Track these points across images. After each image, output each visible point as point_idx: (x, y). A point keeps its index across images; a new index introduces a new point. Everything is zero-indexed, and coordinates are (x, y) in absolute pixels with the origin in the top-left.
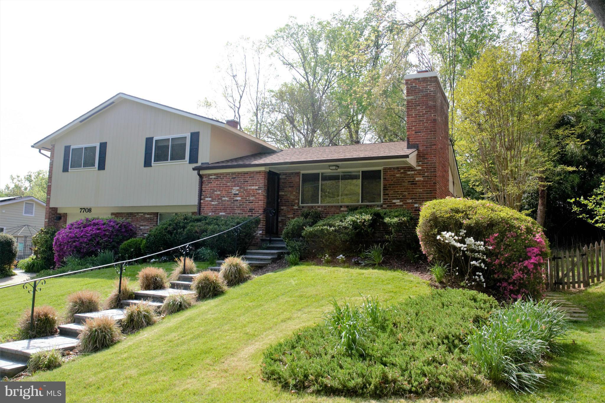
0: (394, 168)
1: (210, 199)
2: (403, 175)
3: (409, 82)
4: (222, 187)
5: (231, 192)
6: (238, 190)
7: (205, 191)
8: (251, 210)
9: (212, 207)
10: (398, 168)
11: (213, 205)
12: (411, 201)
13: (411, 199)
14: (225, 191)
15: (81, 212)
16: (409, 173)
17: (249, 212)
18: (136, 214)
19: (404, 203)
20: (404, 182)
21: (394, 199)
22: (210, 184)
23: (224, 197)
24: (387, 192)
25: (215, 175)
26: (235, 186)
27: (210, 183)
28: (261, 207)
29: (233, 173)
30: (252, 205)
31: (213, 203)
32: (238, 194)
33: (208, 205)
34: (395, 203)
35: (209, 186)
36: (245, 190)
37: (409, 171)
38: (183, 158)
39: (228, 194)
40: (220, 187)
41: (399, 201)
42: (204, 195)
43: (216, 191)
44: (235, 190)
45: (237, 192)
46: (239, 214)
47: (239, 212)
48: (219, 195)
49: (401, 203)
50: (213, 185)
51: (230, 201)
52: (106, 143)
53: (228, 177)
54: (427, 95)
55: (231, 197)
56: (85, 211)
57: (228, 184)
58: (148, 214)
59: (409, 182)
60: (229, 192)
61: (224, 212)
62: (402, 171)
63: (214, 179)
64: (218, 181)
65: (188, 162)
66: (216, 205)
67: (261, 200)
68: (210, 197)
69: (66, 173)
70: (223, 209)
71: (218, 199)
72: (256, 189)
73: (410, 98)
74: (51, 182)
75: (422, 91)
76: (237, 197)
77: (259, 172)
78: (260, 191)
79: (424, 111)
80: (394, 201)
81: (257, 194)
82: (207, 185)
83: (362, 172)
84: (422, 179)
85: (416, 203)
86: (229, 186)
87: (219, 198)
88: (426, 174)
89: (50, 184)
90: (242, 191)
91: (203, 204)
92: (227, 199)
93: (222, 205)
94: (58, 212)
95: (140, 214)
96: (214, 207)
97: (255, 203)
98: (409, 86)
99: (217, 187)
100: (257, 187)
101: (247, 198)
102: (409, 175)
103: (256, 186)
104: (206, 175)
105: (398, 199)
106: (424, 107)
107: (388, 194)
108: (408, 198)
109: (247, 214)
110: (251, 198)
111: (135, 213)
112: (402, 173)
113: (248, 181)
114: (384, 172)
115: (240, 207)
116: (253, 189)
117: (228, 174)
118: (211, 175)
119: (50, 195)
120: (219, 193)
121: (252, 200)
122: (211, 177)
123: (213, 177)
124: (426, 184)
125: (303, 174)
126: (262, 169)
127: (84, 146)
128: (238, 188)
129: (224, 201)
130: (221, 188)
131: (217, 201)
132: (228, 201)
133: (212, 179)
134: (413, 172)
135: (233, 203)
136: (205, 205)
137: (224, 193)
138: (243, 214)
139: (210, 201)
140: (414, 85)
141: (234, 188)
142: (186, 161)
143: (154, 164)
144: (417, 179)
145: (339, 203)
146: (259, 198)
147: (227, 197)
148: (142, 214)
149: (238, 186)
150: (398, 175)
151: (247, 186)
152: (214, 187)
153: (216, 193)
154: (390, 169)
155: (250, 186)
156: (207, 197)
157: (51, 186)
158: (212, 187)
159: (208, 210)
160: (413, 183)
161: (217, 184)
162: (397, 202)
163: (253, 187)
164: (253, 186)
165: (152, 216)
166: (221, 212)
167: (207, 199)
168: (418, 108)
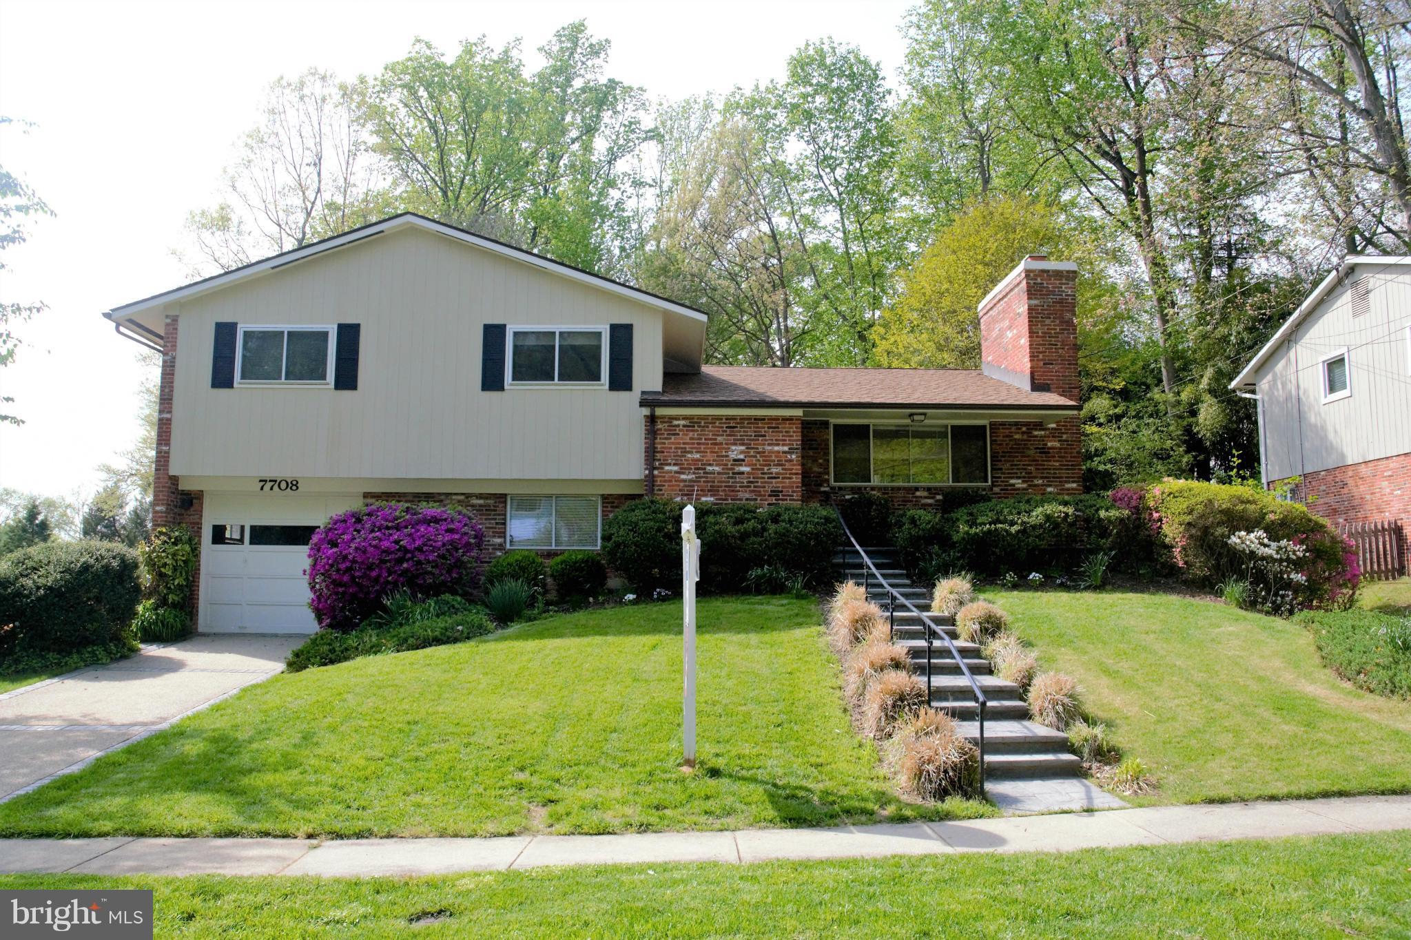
0: (1011, 424)
1: (676, 468)
2: (1025, 437)
3: (1032, 275)
4: (704, 444)
5: (727, 456)
6: (742, 452)
7: (663, 452)
8: (775, 493)
9: (682, 484)
10: (1016, 424)
11: (684, 481)
12: (1040, 482)
13: (1042, 478)
14: (712, 452)
15: (262, 489)
16: (1036, 433)
17: (770, 496)
18: (443, 497)
19: (1030, 486)
20: (1029, 449)
21: (1012, 478)
22: (673, 437)
23: (710, 465)
24: (1000, 465)
25: (685, 418)
26: (735, 444)
27: (674, 434)
28: (797, 487)
29: (729, 418)
30: (776, 483)
31: (683, 477)
32: (743, 460)
33: (671, 481)
34: (1013, 485)
35: (673, 440)
36: (758, 453)
37: (1036, 430)
38: (597, 377)
39: (720, 459)
40: (698, 444)
41: (1020, 481)
42: (660, 460)
43: (691, 452)
44: (736, 452)
45: (742, 457)
46: (747, 499)
47: (747, 496)
48: (698, 460)
49: (1025, 486)
50: (682, 439)
51: (726, 473)
52: (358, 325)
53: (717, 424)
54: (1061, 302)
55: (727, 465)
56: (276, 487)
57: (720, 439)
58: (480, 496)
59: (1036, 448)
60: (722, 456)
61: (711, 496)
62: (1024, 429)
63: (684, 426)
64: (693, 431)
65: (607, 386)
66: (691, 481)
67: (797, 474)
68: (675, 464)
69: (223, 393)
70: (709, 491)
71: (695, 469)
72: (784, 452)
73: (1034, 302)
74: (170, 412)
75: (1053, 293)
76: (741, 465)
77: (790, 419)
78: (794, 456)
79: (1058, 328)
80: (1012, 481)
81: (786, 461)
82: (666, 439)
83: (952, 427)
84: (1057, 444)
85: (1050, 486)
86: (721, 444)
87: (699, 467)
88: (1065, 437)
89: (166, 416)
90: (752, 454)
91: (659, 479)
92: (717, 469)
93: (708, 482)
94: (180, 488)
95: (454, 497)
96: (686, 486)
97: (783, 478)
98: (1032, 282)
99: (693, 444)
100: (786, 448)
101: (766, 468)
102: (1036, 436)
103: (783, 445)
104: (663, 417)
105: (1018, 478)
106: (1058, 322)
107: (1001, 469)
108: (1035, 477)
109: (766, 500)
110: (774, 470)
111: (440, 494)
112: (1023, 433)
113: (765, 436)
114: (991, 429)
115: (750, 487)
116: (778, 452)
117: (719, 418)
118: (677, 418)
119: (168, 444)
120: (697, 456)
121: (777, 473)
122: (676, 422)
123: (682, 422)
124: (1066, 453)
125: (836, 426)
126: (798, 412)
127: (286, 327)
128: (743, 448)
129: (710, 473)
130: (702, 447)
131: (694, 473)
132: (719, 473)
133: (678, 426)
134: (1043, 433)
135: (732, 478)
136: (665, 481)
137: (710, 457)
138: (756, 500)
139: (676, 472)
140: (1039, 280)
141: (733, 448)
142: (602, 385)
143: (511, 385)
144: (1049, 444)
145: (909, 482)
146: (792, 469)
147: (717, 465)
148: (462, 497)
149: (743, 444)
150: (1017, 436)
151: (764, 444)
152: (684, 443)
153: (689, 456)
154: (1003, 424)
155: (769, 445)
156: (670, 464)
157: (169, 420)
158: (679, 443)
159: (672, 490)
160: (1044, 451)
161: (691, 439)
162: (1018, 483)
163: (776, 448)
164: (778, 445)
165: (491, 502)
166: (706, 496)
167: (667, 468)
168: (1048, 321)
